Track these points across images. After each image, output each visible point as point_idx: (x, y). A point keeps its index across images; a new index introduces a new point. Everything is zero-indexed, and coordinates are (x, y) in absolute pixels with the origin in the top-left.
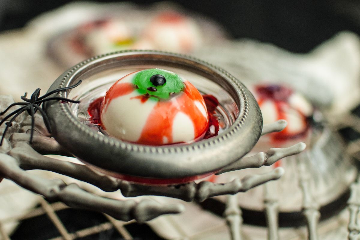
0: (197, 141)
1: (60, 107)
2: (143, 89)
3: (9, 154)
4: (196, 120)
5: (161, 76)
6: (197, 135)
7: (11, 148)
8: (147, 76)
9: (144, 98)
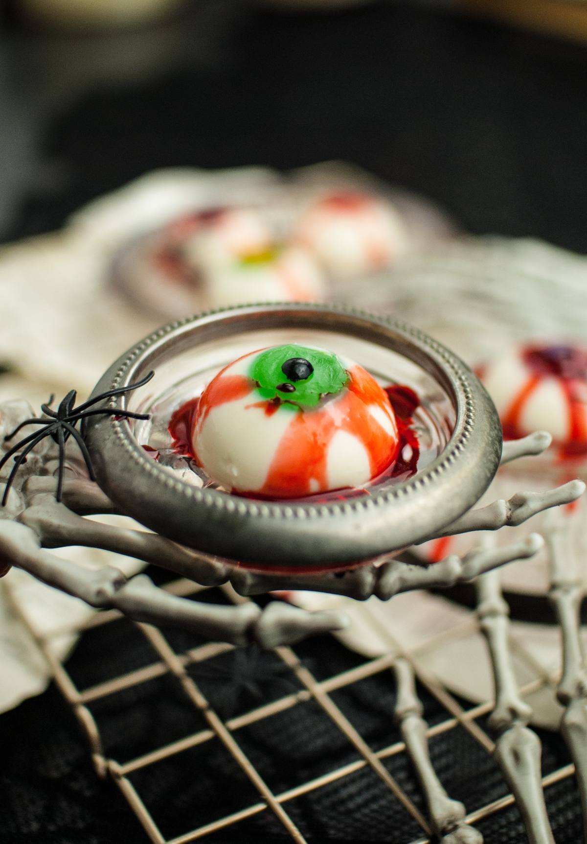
0: (375, 484)
1: (112, 429)
2: (269, 388)
3: (20, 519)
4: (372, 444)
5: (304, 362)
6: (376, 471)
7: (24, 506)
8: (277, 361)
9: (271, 407)
